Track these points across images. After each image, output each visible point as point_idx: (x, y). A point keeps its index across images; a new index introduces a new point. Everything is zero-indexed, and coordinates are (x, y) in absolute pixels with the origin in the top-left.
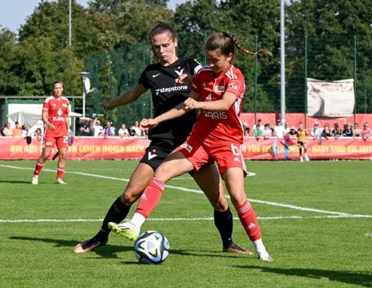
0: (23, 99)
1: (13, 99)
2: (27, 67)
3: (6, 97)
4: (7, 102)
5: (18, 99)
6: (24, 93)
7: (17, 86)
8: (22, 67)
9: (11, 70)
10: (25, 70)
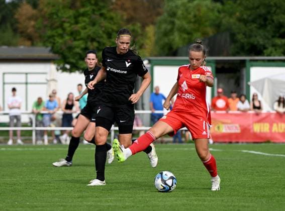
0: (269, 61)
1: (257, 61)
2: (275, 18)
3: (247, 58)
4: (248, 64)
5: (263, 60)
6: (271, 52)
7: (261, 42)
8: (269, 17)
9: (254, 21)
10: (273, 21)
